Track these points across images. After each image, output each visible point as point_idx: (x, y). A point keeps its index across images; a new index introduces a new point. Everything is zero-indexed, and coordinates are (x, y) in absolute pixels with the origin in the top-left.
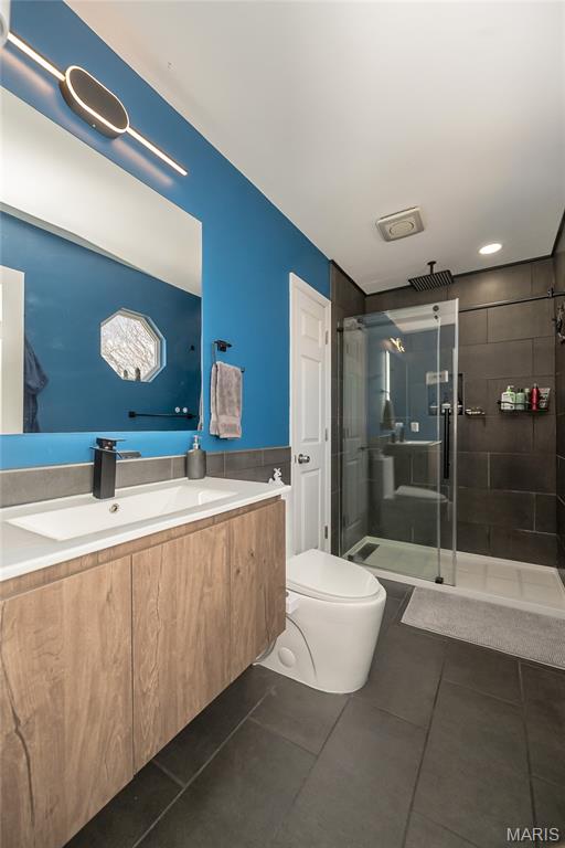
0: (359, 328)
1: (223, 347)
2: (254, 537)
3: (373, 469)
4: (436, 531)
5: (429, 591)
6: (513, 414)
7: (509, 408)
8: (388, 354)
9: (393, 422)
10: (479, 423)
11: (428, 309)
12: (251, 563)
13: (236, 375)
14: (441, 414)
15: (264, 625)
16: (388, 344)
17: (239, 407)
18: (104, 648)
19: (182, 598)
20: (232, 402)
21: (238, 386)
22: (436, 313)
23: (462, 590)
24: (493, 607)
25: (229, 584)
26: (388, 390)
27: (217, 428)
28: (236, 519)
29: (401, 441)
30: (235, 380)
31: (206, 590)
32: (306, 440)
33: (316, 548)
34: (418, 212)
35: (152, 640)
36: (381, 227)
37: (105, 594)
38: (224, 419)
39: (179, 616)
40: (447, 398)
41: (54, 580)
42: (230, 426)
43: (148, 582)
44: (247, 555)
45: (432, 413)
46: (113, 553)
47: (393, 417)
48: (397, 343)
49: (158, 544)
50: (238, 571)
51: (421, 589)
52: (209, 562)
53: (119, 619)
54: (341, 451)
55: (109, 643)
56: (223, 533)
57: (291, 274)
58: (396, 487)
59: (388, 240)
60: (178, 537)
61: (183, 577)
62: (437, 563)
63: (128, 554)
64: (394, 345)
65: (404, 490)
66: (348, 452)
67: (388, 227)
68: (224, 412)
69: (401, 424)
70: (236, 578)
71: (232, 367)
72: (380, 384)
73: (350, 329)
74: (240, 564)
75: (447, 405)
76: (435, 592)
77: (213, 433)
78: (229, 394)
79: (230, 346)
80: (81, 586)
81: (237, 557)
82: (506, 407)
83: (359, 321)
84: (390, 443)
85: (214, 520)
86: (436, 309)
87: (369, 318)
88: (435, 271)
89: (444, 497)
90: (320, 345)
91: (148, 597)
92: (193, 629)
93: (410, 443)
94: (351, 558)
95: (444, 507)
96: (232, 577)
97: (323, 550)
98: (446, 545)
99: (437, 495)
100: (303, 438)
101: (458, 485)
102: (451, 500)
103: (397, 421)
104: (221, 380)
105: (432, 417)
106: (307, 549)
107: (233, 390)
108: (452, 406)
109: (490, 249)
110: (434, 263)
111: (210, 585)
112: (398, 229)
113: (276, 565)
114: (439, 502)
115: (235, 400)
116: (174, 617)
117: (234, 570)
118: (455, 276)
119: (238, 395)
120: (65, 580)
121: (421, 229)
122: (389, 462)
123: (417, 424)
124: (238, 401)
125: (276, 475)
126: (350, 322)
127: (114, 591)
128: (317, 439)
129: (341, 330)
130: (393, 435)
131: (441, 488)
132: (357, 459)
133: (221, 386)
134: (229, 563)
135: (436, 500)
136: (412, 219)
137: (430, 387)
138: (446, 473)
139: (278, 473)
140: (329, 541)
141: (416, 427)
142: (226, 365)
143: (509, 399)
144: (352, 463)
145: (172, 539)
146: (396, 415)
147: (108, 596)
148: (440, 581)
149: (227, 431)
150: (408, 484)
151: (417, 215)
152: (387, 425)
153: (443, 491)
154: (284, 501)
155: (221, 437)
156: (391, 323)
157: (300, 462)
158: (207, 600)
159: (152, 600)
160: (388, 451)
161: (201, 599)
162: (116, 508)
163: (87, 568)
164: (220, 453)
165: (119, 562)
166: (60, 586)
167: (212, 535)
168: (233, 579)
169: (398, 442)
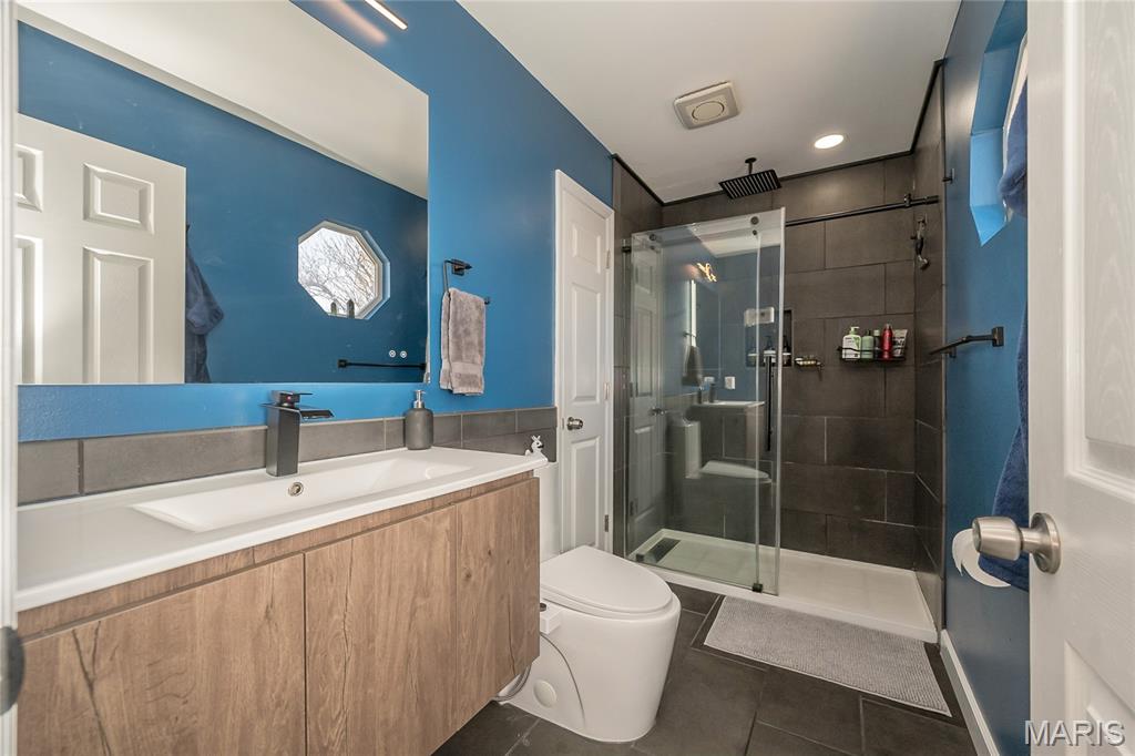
0: (652, 248)
1: (459, 268)
2: (493, 528)
3: (672, 437)
4: (754, 522)
5: (743, 602)
6: (858, 364)
7: (853, 357)
8: (694, 286)
9: (700, 376)
10: (813, 376)
11: (744, 222)
12: (487, 564)
13: (477, 307)
14: (762, 364)
15: (507, 651)
16: (693, 270)
17: (480, 352)
18: (260, 686)
19: (382, 614)
20: (470, 344)
21: (480, 322)
22: (756, 227)
23: (787, 601)
24: (829, 623)
25: (454, 593)
26: (694, 333)
27: (449, 381)
28: (467, 502)
29: (712, 401)
30: (475, 314)
31: (420, 602)
32: (578, 399)
33: (592, 545)
34: (729, 88)
35: (337, 672)
36: (680, 110)
37: (261, 609)
38: (458, 367)
39: (379, 638)
40: (769, 343)
41: (182, 589)
42: (468, 376)
43: (331, 591)
44: (483, 555)
45: (750, 363)
46: (278, 550)
47: (700, 369)
48: (706, 270)
49: (347, 537)
50: (468, 576)
51: (734, 599)
52: (425, 564)
53: (284, 644)
54: (628, 414)
55: (270, 679)
56: (446, 524)
57: (558, 171)
58: (703, 464)
59: (690, 127)
60: (377, 528)
61: (384, 585)
62: (754, 564)
63: (298, 552)
64: (703, 274)
65: (714, 467)
66: (636, 415)
67: (689, 109)
68: (459, 358)
69: (711, 379)
70: (465, 586)
71: (471, 296)
72: (682, 324)
73: (640, 249)
74: (472, 566)
75: (770, 352)
76: (751, 603)
77: (444, 387)
78: (467, 333)
79: (468, 267)
80: (223, 597)
81: (467, 556)
82: (849, 355)
83: (652, 237)
84: (696, 403)
85: (433, 504)
86: (755, 221)
87: (666, 234)
88: (754, 172)
89: (765, 475)
90: (599, 271)
91: (330, 613)
92: (400, 656)
93: (723, 403)
94: (640, 559)
95: (765, 490)
96: (460, 581)
97: (601, 548)
98: (766, 539)
99: (755, 473)
100: (575, 395)
101: (783, 459)
102: (775, 480)
103: (706, 374)
104: (455, 313)
105: (749, 369)
106: (577, 546)
107: (472, 327)
108: (777, 354)
109: (829, 142)
110: (753, 160)
111: (426, 594)
112: (704, 113)
113: (526, 568)
114: (757, 483)
115: (476, 342)
116: (371, 639)
117: (463, 575)
118: (783, 179)
119: (480, 335)
120: (198, 590)
121: (734, 113)
122: (693, 429)
123: (733, 379)
124: (480, 343)
125: (534, 446)
126: (639, 238)
127: (276, 604)
128: (593, 398)
129: (627, 250)
130: (700, 392)
131: (760, 464)
132: (650, 425)
133: (455, 320)
134: (454, 564)
135: (754, 479)
136: (721, 99)
137: (748, 329)
138: (768, 443)
139: (537, 442)
140: (609, 536)
141: (731, 382)
142: (463, 293)
143: (854, 344)
144: (643, 430)
145: (369, 530)
146: (705, 365)
147: (267, 612)
148: (757, 589)
149: (462, 384)
150: (718, 458)
151: (728, 93)
152: (690, 379)
153: (764, 467)
154: (538, 479)
155: (455, 391)
156: (695, 240)
157: (570, 428)
158: (421, 615)
159: (336, 617)
160: (693, 414)
161: (412, 615)
162: (298, 489)
163: (235, 572)
164: (455, 413)
165: (284, 563)
166: (191, 597)
167: (429, 525)
168: (460, 586)
169: (707, 403)
